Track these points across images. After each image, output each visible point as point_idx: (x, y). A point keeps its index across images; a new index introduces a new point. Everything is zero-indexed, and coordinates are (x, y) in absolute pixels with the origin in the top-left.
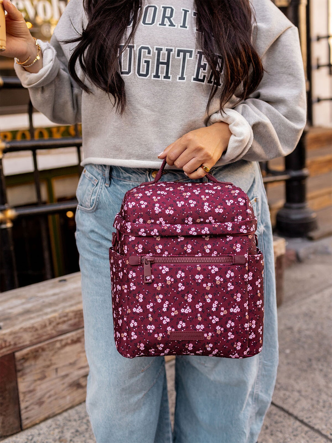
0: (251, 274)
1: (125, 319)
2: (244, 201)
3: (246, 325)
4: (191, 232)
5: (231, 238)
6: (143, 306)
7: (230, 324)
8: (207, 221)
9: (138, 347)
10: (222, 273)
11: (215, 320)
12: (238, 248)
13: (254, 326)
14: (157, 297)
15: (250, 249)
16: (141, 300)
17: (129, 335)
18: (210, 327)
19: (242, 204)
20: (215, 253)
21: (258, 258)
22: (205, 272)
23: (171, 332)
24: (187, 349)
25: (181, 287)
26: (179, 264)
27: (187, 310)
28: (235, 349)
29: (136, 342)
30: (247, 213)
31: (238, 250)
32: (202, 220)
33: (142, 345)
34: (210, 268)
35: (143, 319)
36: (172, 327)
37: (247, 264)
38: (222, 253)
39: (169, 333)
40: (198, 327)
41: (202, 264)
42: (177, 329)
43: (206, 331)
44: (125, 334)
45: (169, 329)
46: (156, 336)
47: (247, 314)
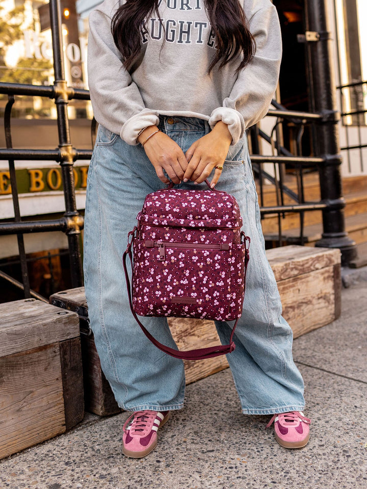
0: (234, 258)
1: (141, 287)
2: (231, 205)
3: (228, 296)
4: (190, 225)
5: (220, 231)
6: (154, 277)
7: (216, 294)
8: (203, 218)
9: (149, 307)
10: (212, 256)
11: (205, 290)
12: (225, 239)
13: (234, 297)
14: (164, 271)
15: (234, 240)
16: (152, 273)
17: (143, 299)
18: (201, 295)
19: (229, 207)
20: (208, 241)
21: (240, 247)
22: (200, 254)
23: (173, 297)
24: (184, 311)
25: (182, 265)
26: (181, 248)
27: (185, 282)
28: (219, 313)
29: (147, 304)
30: (233, 213)
31: (225, 240)
32: (200, 217)
33: (151, 306)
34: (203, 252)
35: (153, 287)
36: (174, 294)
37: (231, 251)
38: (213, 241)
39: (171, 298)
40: (192, 294)
41: (197, 249)
42: (177, 295)
43: (198, 297)
44: (140, 298)
45: (171, 294)
46: (162, 299)
47: (229, 287)
